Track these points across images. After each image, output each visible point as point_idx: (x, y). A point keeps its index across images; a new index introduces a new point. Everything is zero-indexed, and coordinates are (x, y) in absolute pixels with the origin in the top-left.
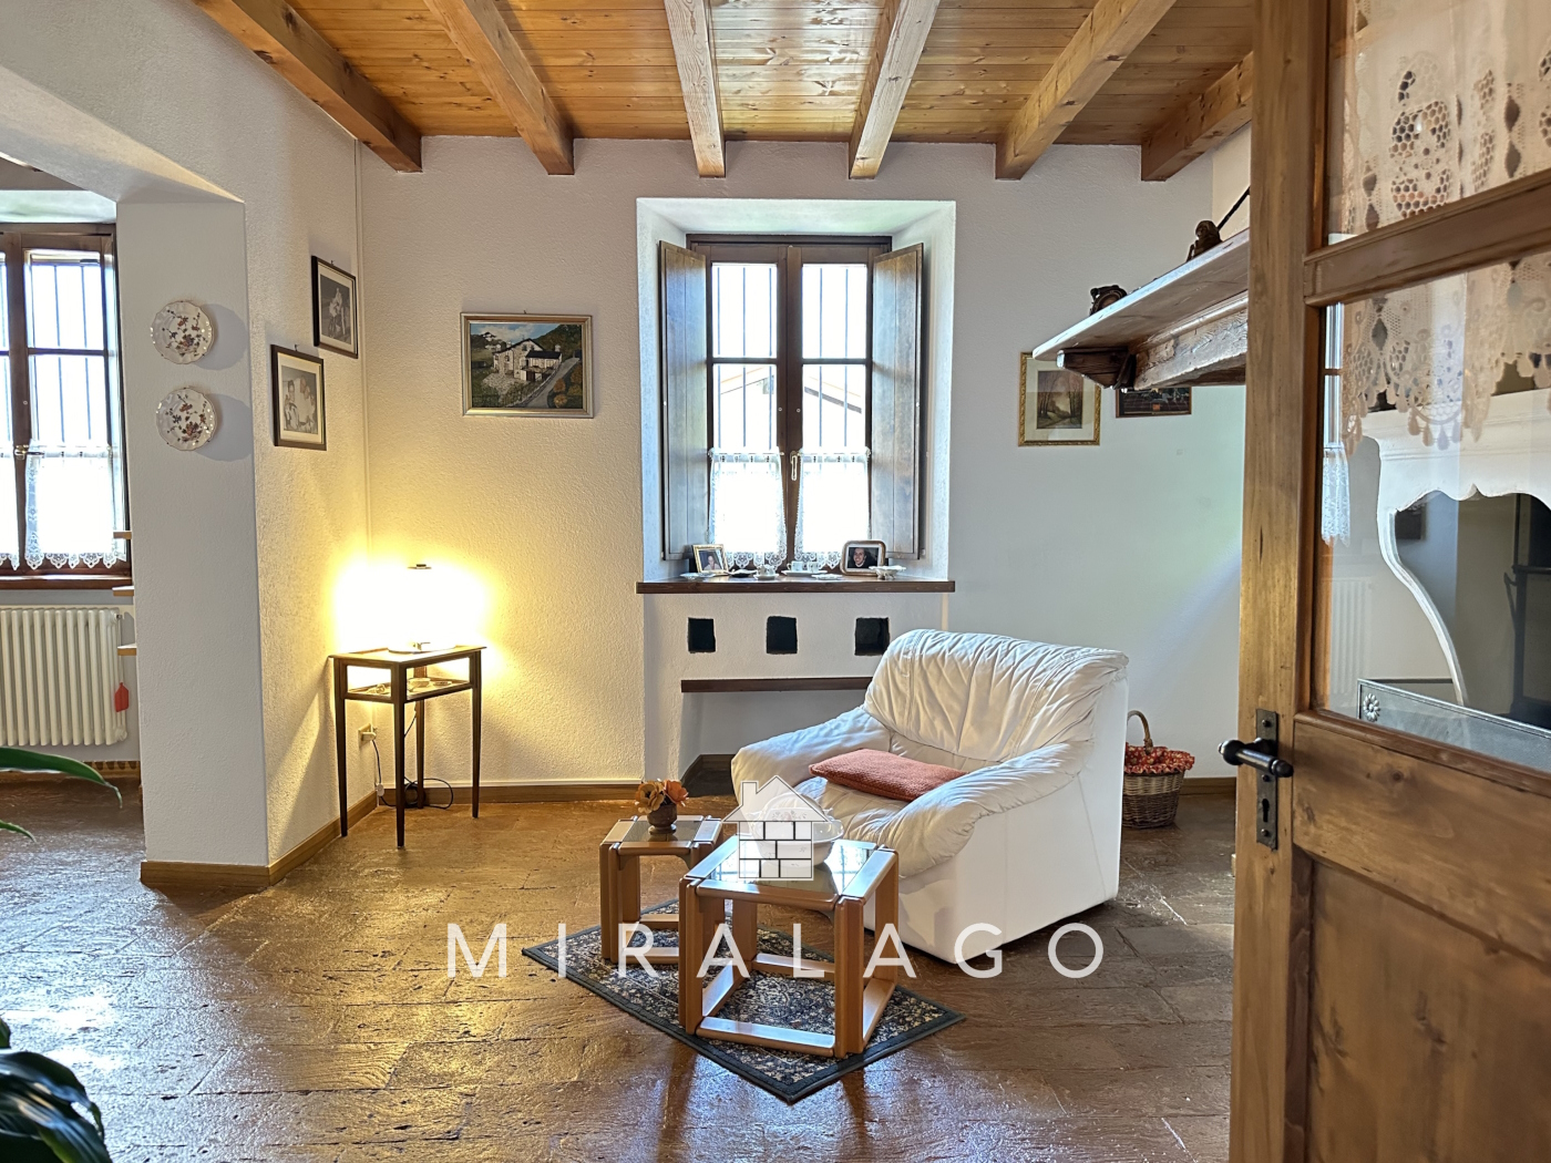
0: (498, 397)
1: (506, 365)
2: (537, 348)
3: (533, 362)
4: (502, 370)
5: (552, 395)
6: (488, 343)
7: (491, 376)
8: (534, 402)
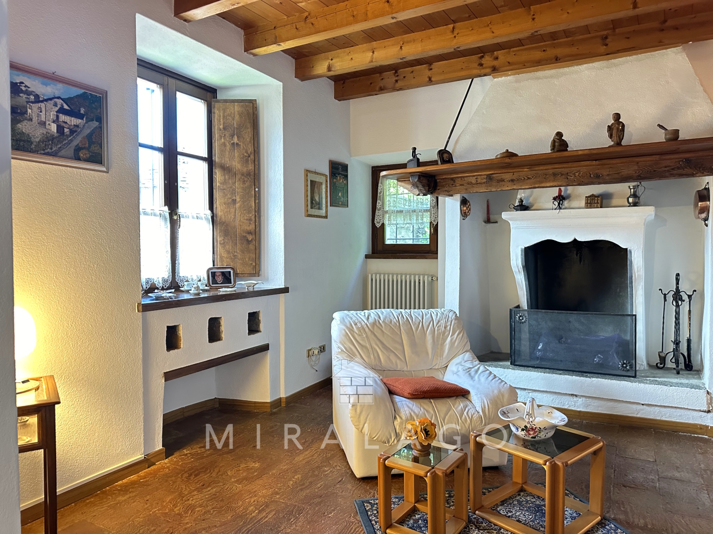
0: (32, 143)
1: (39, 116)
2: (66, 107)
3: (63, 118)
4: (35, 119)
5: (78, 149)
6: (22, 92)
7: (25, 122)
8: (63, 153)
